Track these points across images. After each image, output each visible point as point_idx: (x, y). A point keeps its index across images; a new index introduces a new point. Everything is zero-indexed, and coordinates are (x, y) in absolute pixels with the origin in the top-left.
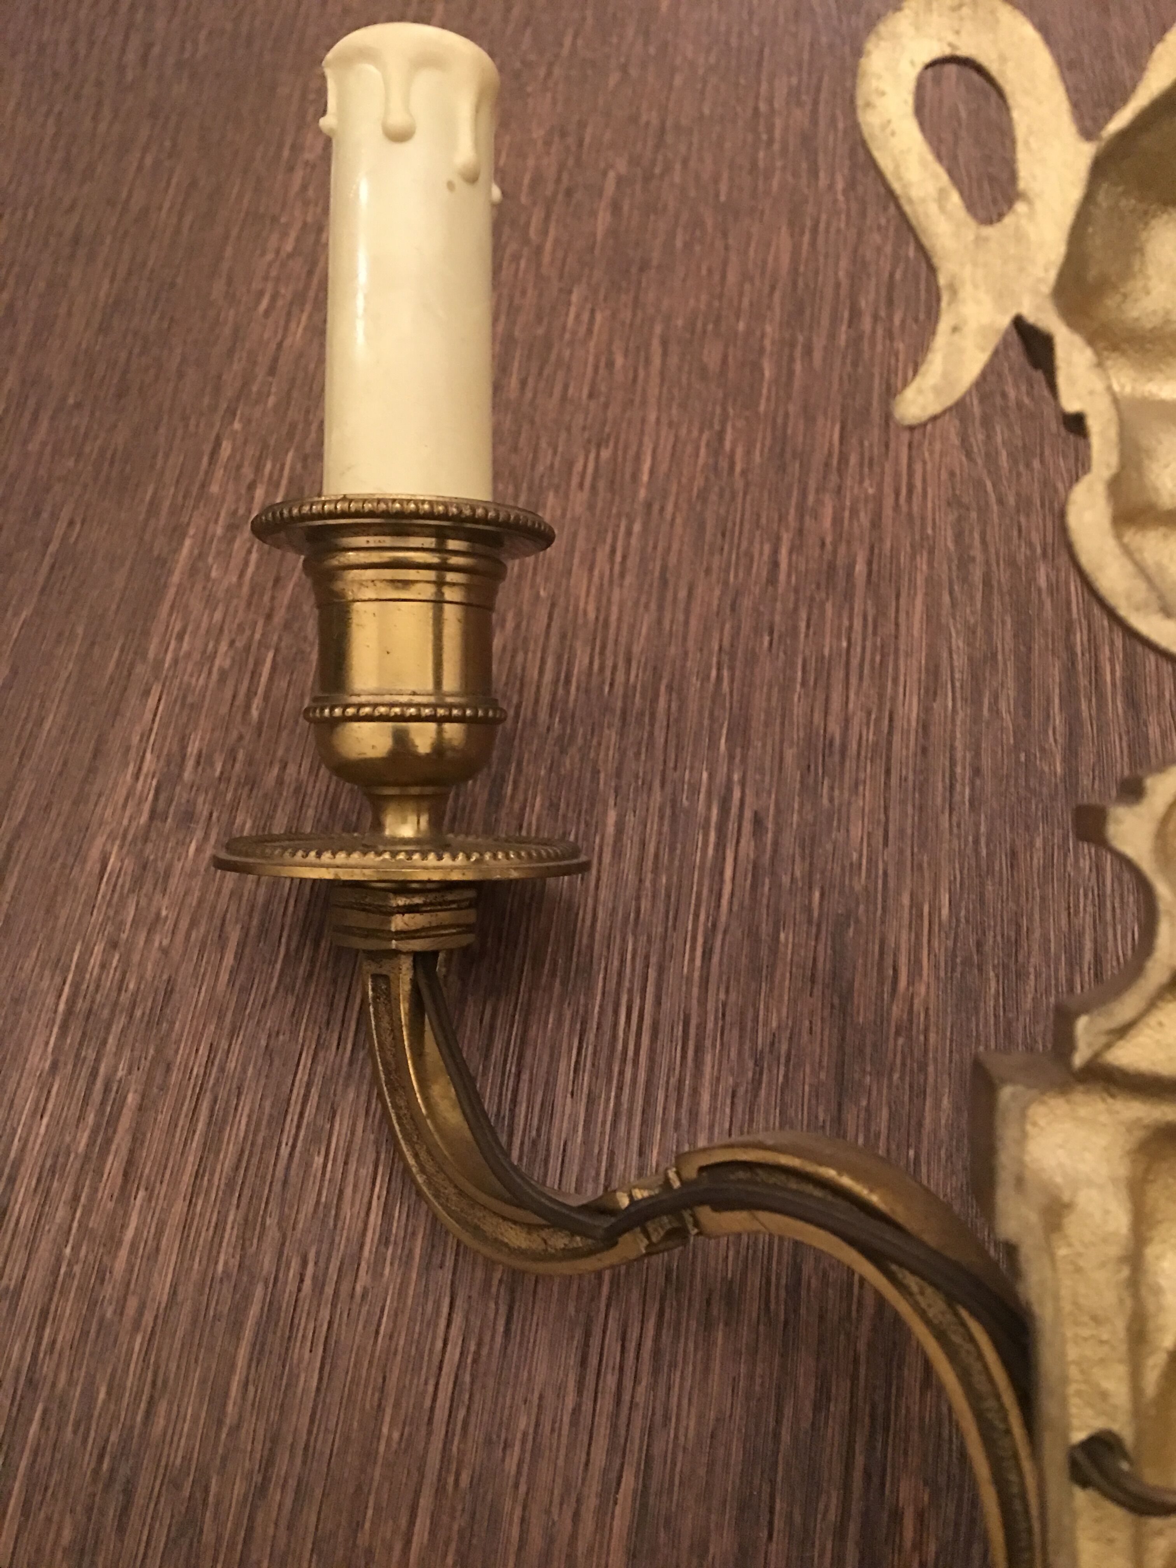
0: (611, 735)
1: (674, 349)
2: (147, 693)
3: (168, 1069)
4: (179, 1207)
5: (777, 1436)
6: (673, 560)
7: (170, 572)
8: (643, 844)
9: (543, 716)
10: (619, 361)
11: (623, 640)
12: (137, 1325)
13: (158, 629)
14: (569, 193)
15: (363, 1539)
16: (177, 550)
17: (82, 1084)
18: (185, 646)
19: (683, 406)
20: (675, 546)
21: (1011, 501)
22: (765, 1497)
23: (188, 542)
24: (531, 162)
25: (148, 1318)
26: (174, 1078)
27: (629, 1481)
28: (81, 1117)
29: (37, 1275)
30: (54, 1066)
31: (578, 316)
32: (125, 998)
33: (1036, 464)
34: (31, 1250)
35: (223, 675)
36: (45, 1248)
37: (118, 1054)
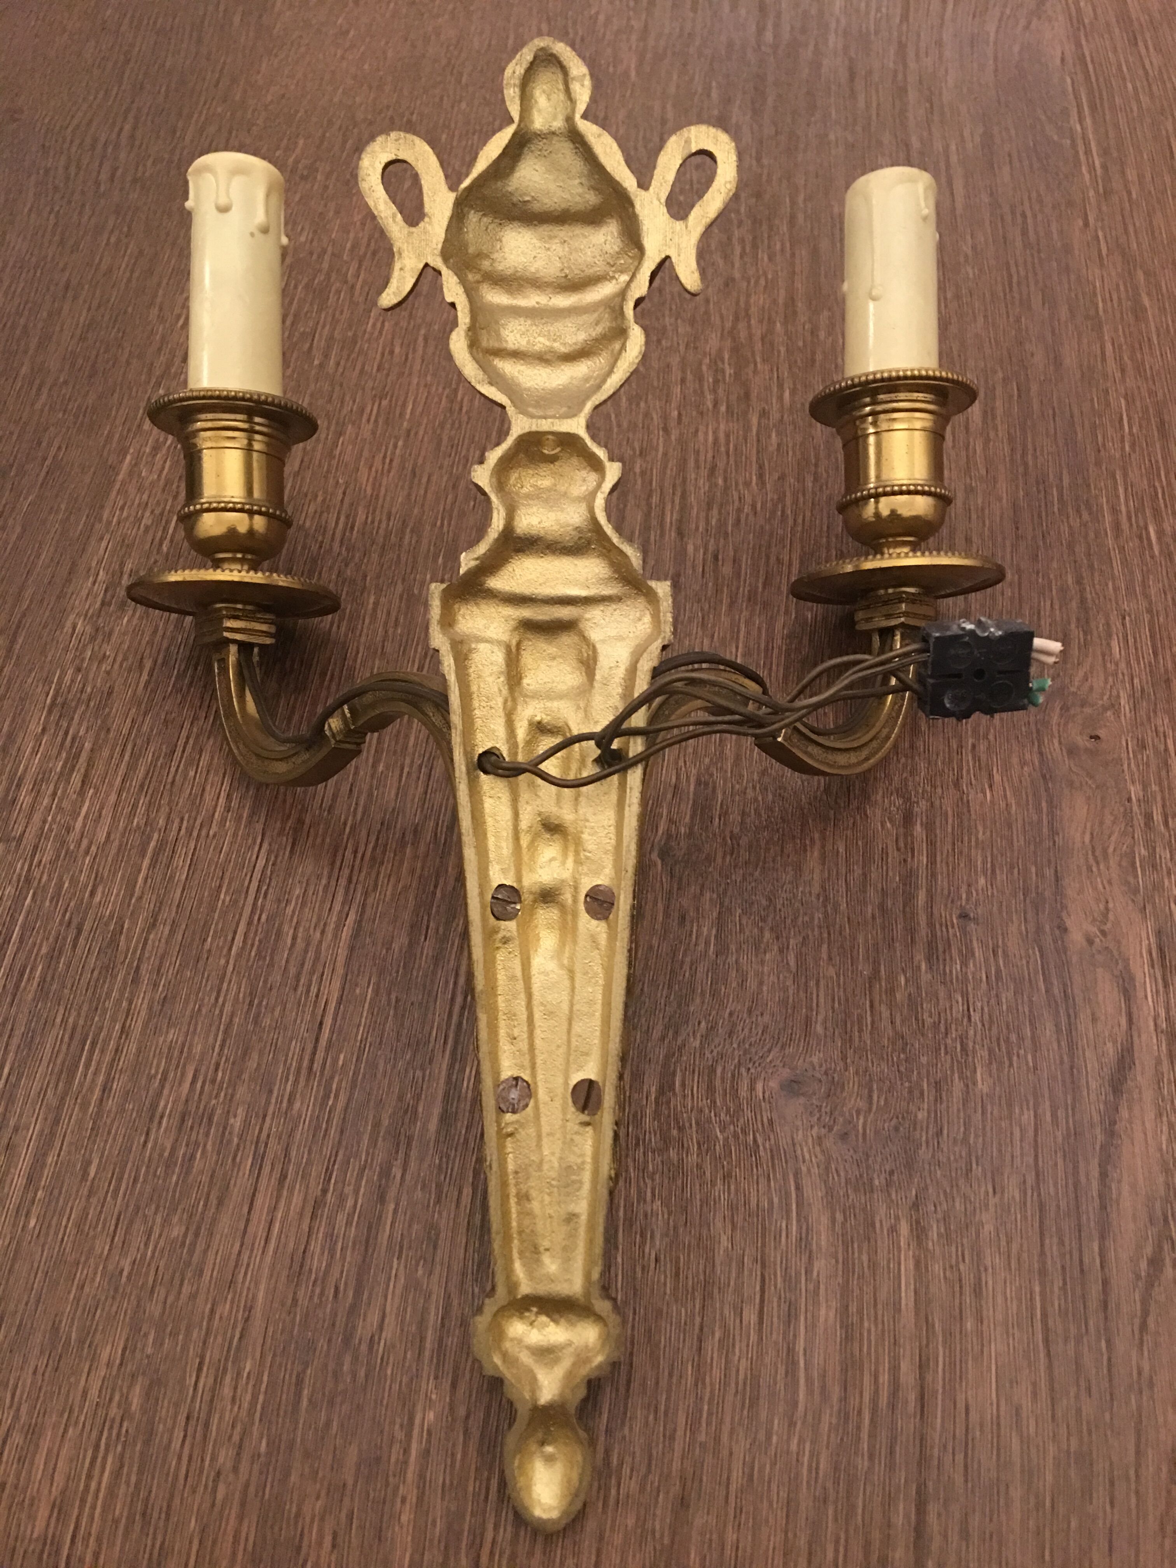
0: (375, 556)
1: (432, 343)
2: (102, 539)
3: (108, 730)
4: (113, 798)
5: (434, 893)
6: (420, 461)
7: (117, 474)
8: (389, 613)
9: (336, 545)
10: (397, 350)
11: (386, 505)
12: (87, 852)
13: (109, 505)
14: (374, 253)
15: (207, 946)
16: (122, 462)
17: (59, 739)
18: (125, 514)
19: (434, 375)
20: (423, 453)
21: (625, 425)
22: (425, 922)
23: (129, 457)
24: (352, 235)
25: (94, 849)
26: (111, 735)
27: (352, 917)
28: (59, 753)
29: (32, 831)
30: (44, 730)
31: (374, 325)
32: (85, 696)
33: (642, 405)
34: (29, 817)
35: (147, 528)
36: (37, 818)
37: (80, 724)
